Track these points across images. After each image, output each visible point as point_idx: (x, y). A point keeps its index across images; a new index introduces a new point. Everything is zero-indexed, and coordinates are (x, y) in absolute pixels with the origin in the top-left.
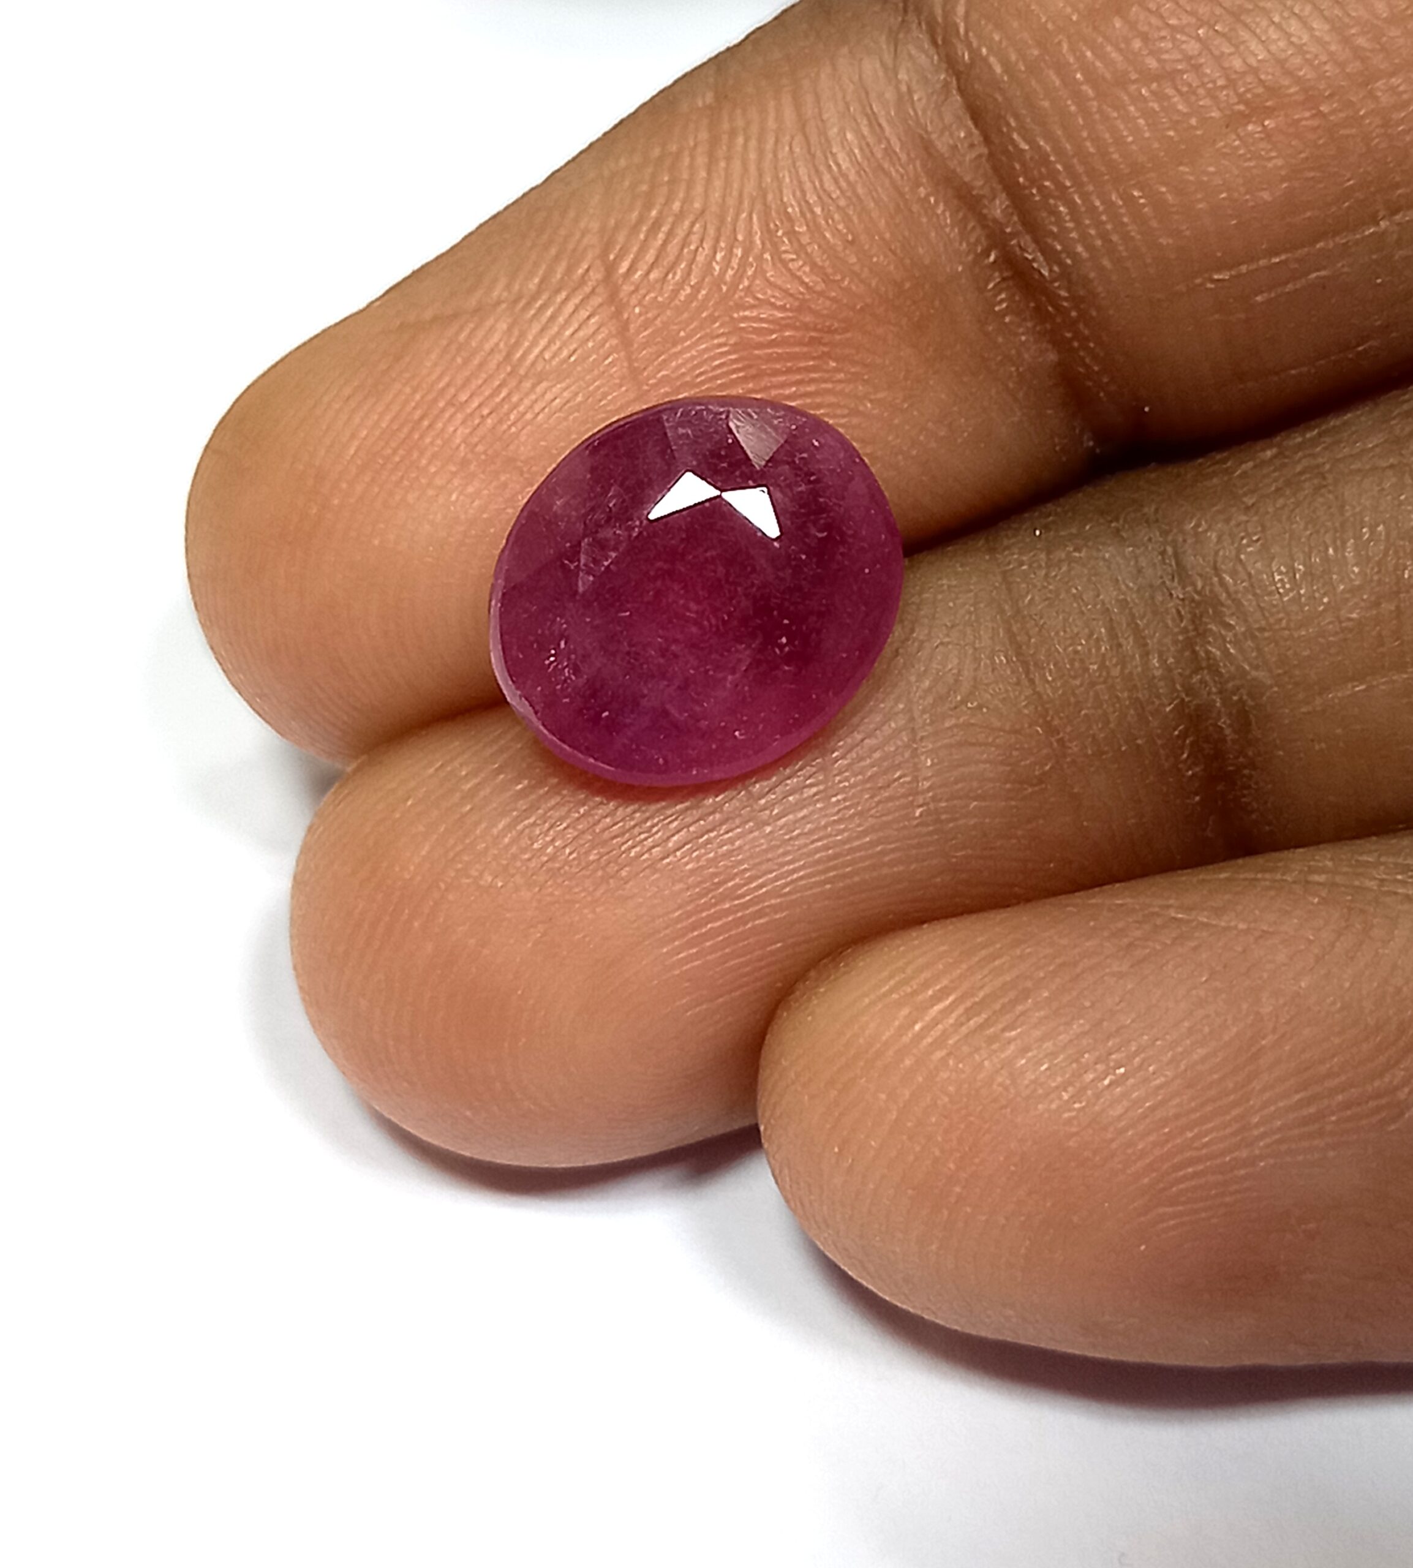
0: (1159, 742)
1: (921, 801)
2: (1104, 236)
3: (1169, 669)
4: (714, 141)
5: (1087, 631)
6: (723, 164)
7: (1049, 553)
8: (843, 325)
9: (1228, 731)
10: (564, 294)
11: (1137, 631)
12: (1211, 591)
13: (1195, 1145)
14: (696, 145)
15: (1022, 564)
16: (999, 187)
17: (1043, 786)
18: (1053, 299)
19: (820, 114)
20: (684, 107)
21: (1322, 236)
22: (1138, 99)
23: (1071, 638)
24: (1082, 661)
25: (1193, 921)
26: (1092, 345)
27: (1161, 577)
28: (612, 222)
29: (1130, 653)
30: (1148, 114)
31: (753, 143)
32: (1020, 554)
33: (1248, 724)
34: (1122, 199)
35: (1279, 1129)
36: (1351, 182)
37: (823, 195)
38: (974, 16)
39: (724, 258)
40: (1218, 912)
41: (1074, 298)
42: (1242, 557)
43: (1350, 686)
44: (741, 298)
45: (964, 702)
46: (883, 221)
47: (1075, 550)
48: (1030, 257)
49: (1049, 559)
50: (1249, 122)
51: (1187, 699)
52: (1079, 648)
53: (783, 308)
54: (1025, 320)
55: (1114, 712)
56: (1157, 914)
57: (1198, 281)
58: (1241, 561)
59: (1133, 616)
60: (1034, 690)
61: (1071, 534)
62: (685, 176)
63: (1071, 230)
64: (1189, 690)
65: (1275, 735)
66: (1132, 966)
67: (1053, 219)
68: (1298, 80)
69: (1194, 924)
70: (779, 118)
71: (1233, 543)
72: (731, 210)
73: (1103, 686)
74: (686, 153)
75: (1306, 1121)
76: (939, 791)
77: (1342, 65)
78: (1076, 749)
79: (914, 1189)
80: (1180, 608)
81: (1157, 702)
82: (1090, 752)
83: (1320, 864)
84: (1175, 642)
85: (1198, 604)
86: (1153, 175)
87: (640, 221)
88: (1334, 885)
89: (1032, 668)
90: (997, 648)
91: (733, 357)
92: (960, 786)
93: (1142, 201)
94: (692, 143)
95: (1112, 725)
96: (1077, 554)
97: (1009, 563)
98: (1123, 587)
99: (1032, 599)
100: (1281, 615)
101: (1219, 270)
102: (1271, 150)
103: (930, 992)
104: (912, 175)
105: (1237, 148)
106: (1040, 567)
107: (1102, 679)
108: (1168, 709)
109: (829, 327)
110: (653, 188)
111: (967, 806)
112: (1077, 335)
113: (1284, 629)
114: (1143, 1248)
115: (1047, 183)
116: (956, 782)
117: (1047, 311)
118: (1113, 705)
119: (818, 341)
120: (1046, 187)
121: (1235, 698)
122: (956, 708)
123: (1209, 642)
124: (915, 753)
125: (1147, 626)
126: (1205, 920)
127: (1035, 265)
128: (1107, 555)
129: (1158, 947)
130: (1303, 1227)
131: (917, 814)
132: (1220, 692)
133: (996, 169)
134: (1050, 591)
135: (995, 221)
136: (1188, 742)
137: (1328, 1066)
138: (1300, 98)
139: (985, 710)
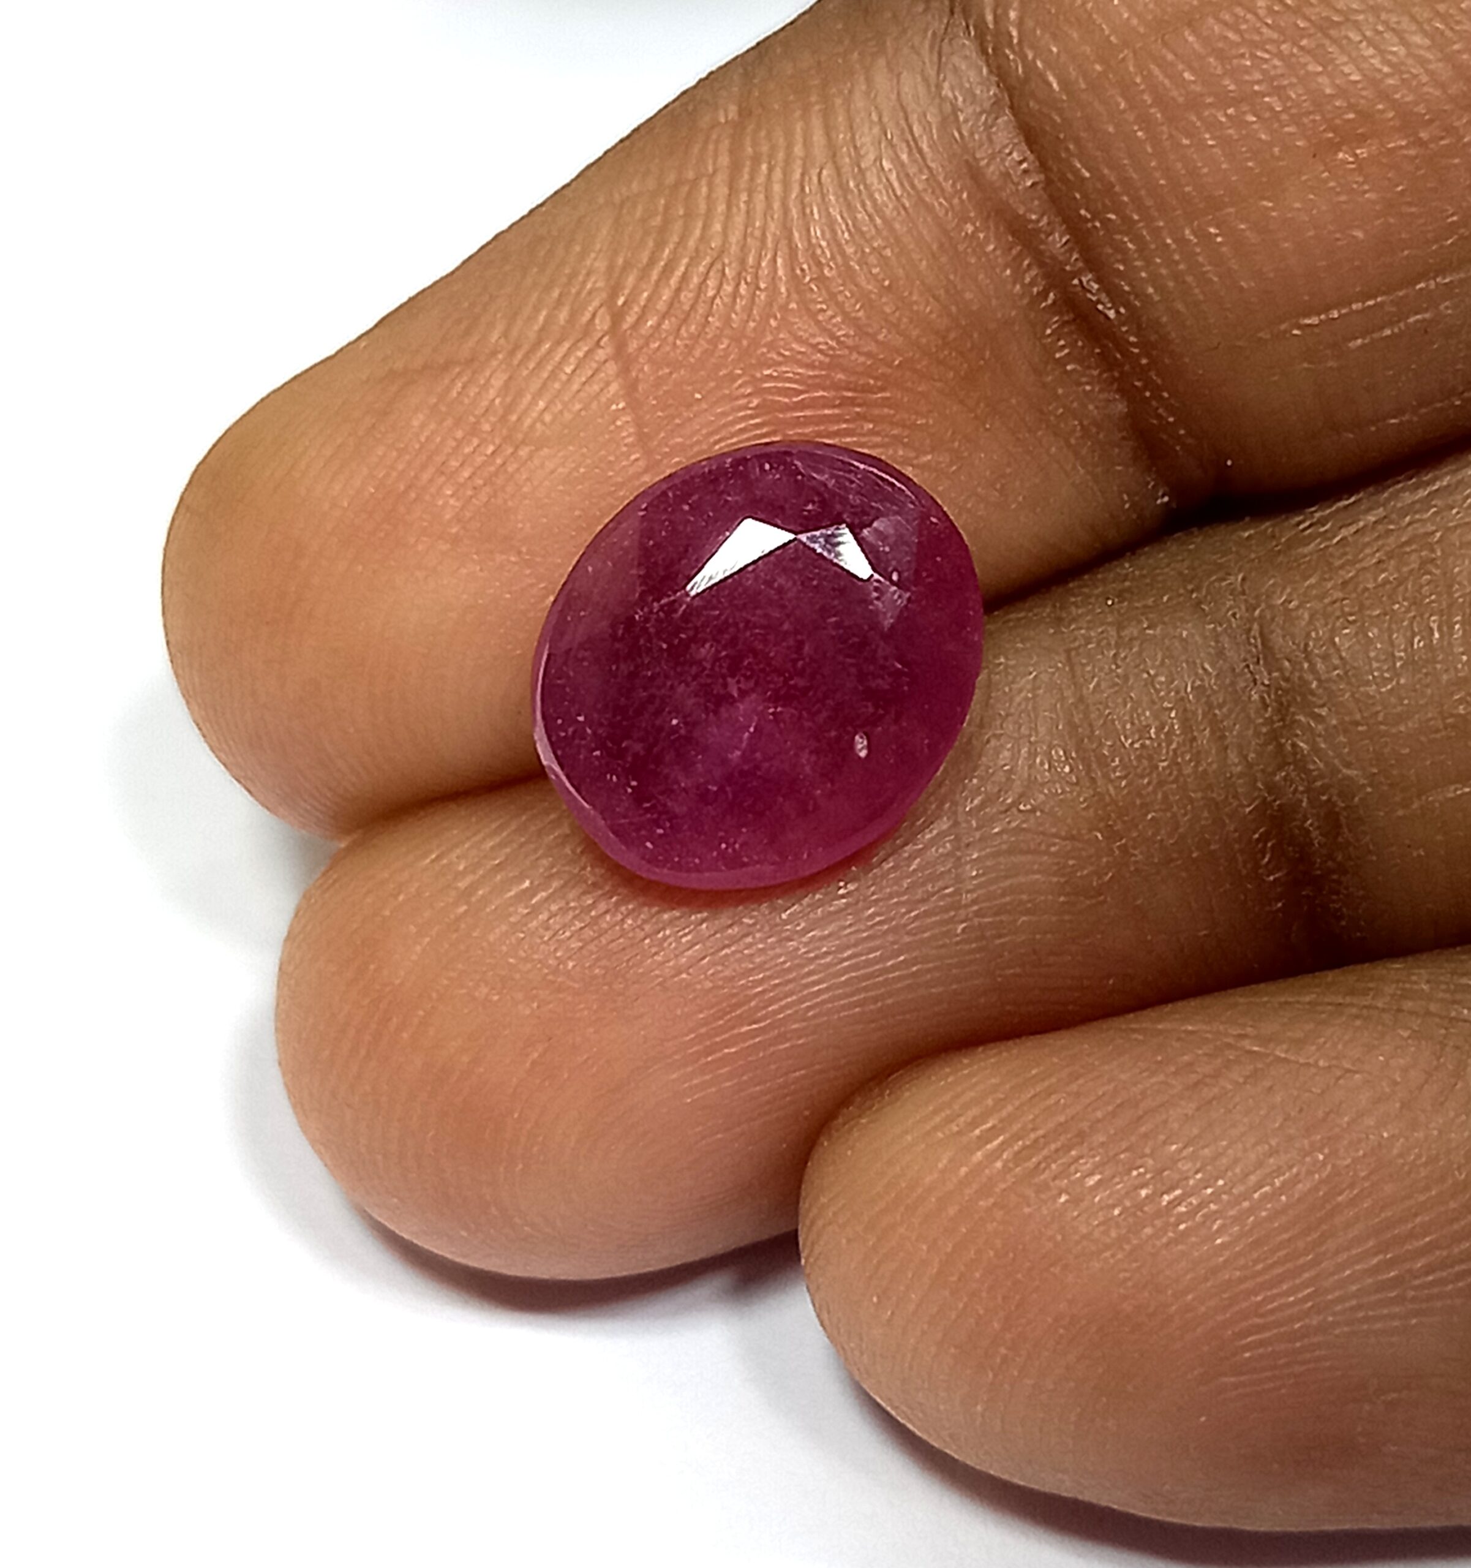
0: (1237, 846)
1: (963, 917)
2: (1177, 277)
3: (1250, 766)
4: (735, 167)
5: (1157, 723)
6: (744, 197)
7: (1120, 627)
8: (879, 383)
9: (1315, 834)
10: (566, 345)
11: (1214, 722)
12: (1300, 678)
13: (1262, 1311)
14: (715, 171)
15: (1088, 640)
16: (1059, 219)
17: (1102, 898)
18: (1121, 344)
19: (853, 138)
20: (705, 121)
21: (1422, 276)
22: (1213, 126)
23: (1139, 731)
24: (1150, 758)
25: (1268, 1055)
26: (1166, 395)
27: (1245, 660)
28: (620, 261)
29: (1206, 747)
30: (1225, 142)
31: (778, 174)
32: (1088, 629)
33: (1338, 826)
34: (1196, 236)
35: (1354, 1295)
36: (1455, 218)
37: (856, 231)
38: (1030, 23)
39: (743, 308)
40: (1299, 1044)
41: (1146, 346)
42: (1337, 639)
43: (1452, 788)
44: (763, 354)
45: (1015, 804)
46: (924, 263)
47: (1149, 628)
48: (1094, 298)
49: (1120, 637)
50: (1341, 150)
51: (1269, 799)
52: (1148, 742)
53: (811, 366)
54: (1089, 367)
55: (1185, 814)
56: (1229, 1046)
57: (1283, 327)
58: (1334, 643)
59: (1210, 706)
60: (1095, 789)
61: (1145, 607)
62: (702, 207)
63: (1141, 269)
64: (1271, 788)
65: (1368, 838)
66: (1198, 1109)
67: (1119, 257)
68: (1395, 104)
69: (1271, 1058)
70: (807, 144)
71: (1326, 624)
72: (753, 251)
73: (1174, 786)
74: (704, 182)
75: (1381, 1287)
76: (984, 905)
77: (1443, 86)
78: (1140, 857)
79: (956, 1347)
80: (1266, 696)
81: (1235, 804)
82: (1156, 860)
83: (1415, 987)
84: (1257, 734)
85: (1286, 692)
86: (1232, 210)
87: (652, 261)
88: (1428, 1013)
89: (1094, 766)
90: (1055, 742)
91: (757, 421)
92: (1008, 899)
93: (1219, 239)
94: (710, 169)
95: (1181, 830)
96: (1150, 632)
97: (1075, 639)
98: (1200, 671)
99: (1098, 685)
100: (1379, 708)
101: (1308, 315)
102: (1363, 183)
103: (977, 1132)
104: (958, 208)
105: (1326, 181)
106: (1109, 644)
107: (1172, 778)
108: (1248, 810)
109: (863, 385)
110: (666, 223)
111: (1015, 921)
112: (1148, 384)
113: (1381, 723)
114: (1203, 1419)
115: (1113, 217)
116: (1003, 895)
117: (1116, 358)
118: (1185, 807)
119: (852, 402)
120: (1109, 220)
121: (1324, 798)
122: (1006, 811)
123: (1297, 736)
124: (958, 863)
125: (1226, 716)
126: (1283, 1055)
127: (1100, 307)
128: (1185, 634)
129: (1229, 1087)
130: (1383, 1398)
131: (959, 931)
132: (1308, 790)
133: (1054, 200)
134: (1118, 676)
135: (1053, 258)
136: (1269, 845)
137: (1410, 1226)
138: (1397, 123)
139: (1038, 814)
